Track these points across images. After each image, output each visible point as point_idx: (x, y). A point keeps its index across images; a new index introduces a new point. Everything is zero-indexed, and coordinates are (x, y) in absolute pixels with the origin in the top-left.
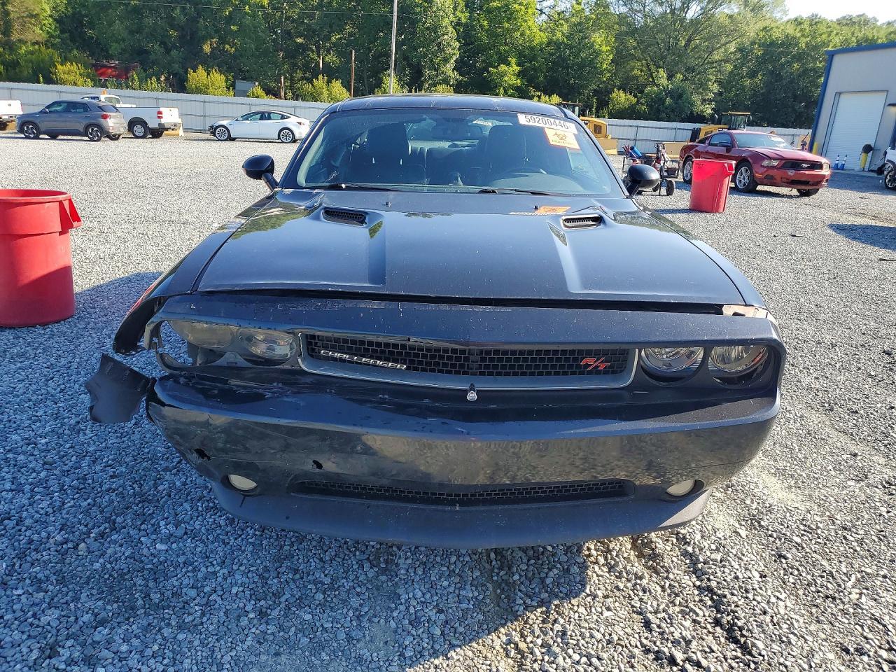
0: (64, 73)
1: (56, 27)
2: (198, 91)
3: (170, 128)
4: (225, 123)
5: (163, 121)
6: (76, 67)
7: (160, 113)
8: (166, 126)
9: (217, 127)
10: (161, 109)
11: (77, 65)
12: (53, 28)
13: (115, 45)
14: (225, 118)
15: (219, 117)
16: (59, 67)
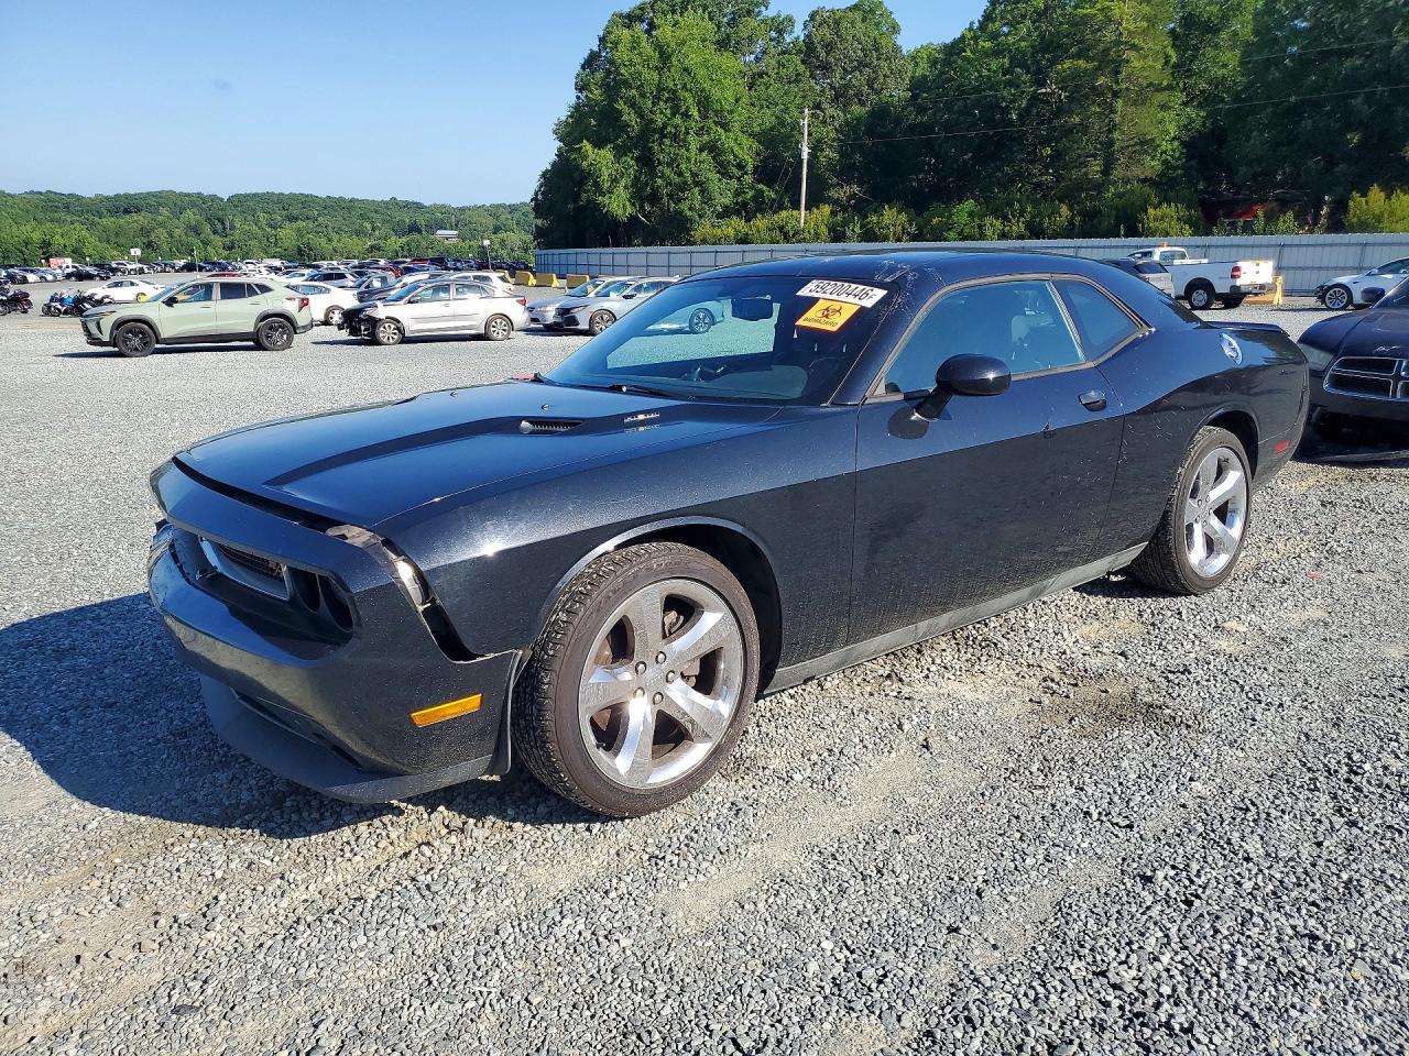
0: (1155, 220)
1: (1182, 153)
2: (1363, 227)
3: (1250, 293)
4: (1343, 280)
5: (1239, 282)
6: (1173, 208)
7: (1237, 269)
8: (1243, 290)
9: (1330, 288)
10: (1239, 264)
11: (1176, 206)
12: (1177, 155)
13: (1243, 169)
14: (1344, 270)
15: (1336, 268)
16: (1151, 211)
